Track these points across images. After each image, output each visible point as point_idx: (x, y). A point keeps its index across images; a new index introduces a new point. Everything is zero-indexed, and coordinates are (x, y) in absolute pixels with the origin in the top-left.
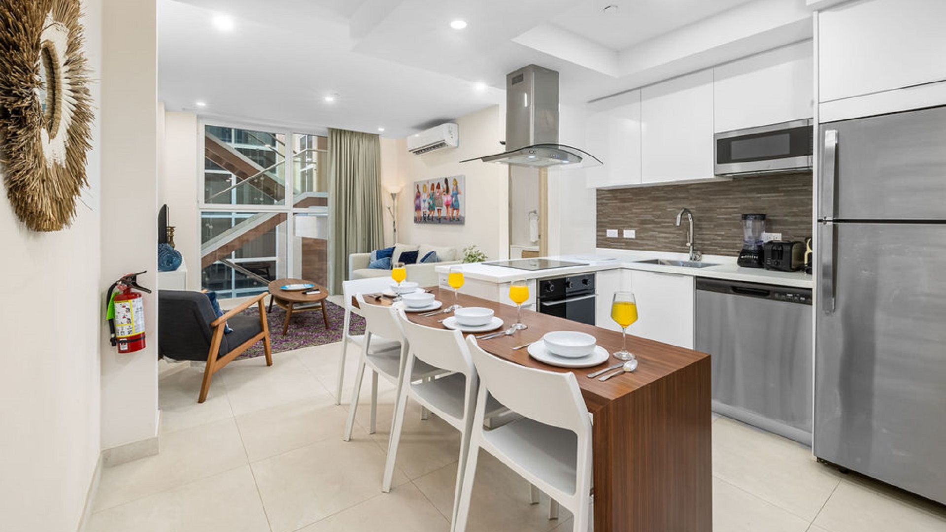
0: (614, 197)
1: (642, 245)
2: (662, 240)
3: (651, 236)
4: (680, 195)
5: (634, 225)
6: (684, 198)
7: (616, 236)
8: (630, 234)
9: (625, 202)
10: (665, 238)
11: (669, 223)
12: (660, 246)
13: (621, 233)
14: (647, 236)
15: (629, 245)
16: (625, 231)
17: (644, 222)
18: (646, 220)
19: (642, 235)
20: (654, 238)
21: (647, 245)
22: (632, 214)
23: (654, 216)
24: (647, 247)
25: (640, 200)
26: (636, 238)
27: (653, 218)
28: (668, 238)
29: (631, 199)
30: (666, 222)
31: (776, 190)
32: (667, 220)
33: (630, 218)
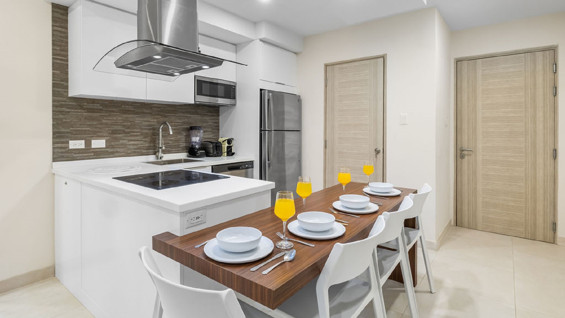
0: (80, 106)
1: (113, 153)
2: (131, 147)
3: (122, 145)
4: (145, 111)
5: (105, 135)
6: (148, 113)
7: (83, 147)
8: (99, 144)
9: (94, 112)
10: (134, 145)
11: (137, 132)
12: (129, 152)
13: (88, 144)
14: (117, 145)
15: (98, 154)
16: (93, 142)
17: (114, 132)
18: (116, 130)
19: (113, 144)
20: (124, 146)
21: (117, 152)
22: (101, 124)
23: (124, 126)
24: (117, 154)
25: (110, 111)
26: (107, 147)
27: (123, 129)
28: (137, 145)
29: (102, 110)
30: (134, 132)
31: (197, 113)
32: (136, 130)
33: (100, 128)
